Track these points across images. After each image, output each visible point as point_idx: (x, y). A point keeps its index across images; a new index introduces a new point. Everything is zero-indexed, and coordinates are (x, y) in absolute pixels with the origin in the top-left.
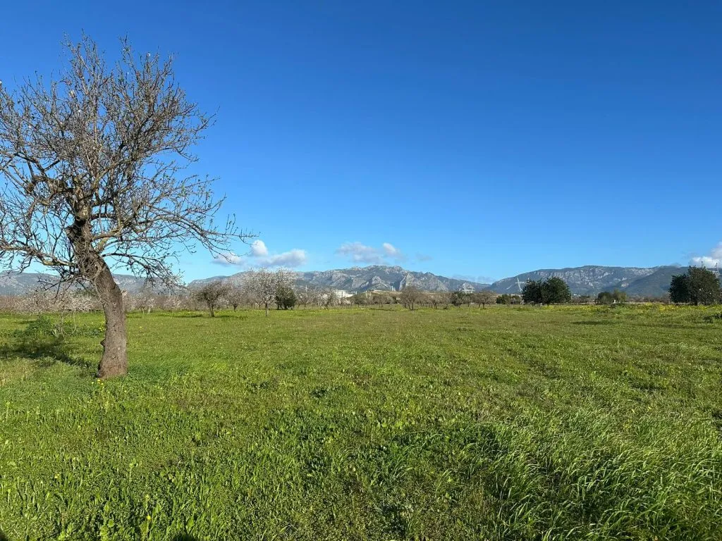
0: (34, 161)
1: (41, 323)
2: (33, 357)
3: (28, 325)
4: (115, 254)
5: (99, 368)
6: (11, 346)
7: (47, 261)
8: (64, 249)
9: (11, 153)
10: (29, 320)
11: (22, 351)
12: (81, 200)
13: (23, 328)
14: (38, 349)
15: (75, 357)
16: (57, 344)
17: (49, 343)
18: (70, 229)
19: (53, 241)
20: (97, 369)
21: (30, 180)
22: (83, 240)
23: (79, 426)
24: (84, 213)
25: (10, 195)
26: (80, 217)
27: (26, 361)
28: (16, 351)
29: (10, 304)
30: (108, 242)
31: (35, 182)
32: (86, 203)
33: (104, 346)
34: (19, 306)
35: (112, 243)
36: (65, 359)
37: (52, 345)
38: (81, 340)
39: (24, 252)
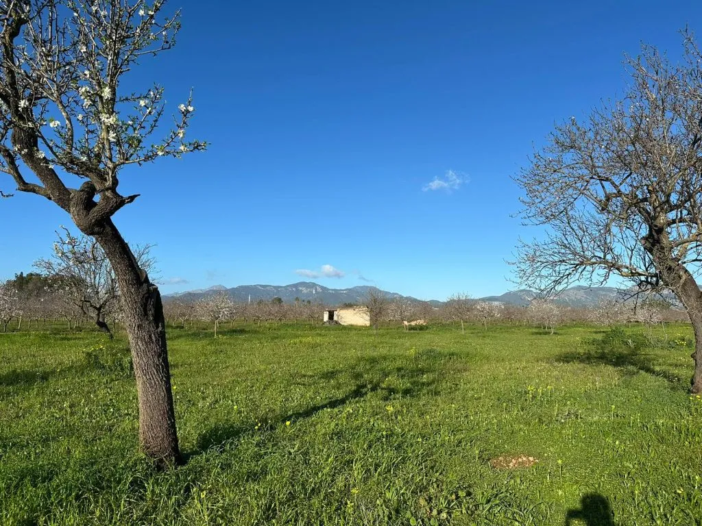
0: (607, 180)
1: (615, 333)
2: (616, 364)
3: (605, 334)
4: (696, 260)
5: (692, 383)
6: (593, 353)
7: (625, 273)
8: (638, 260)
9: (587, 178)
10: (602, 330)
11: (603, 358)
12: (657, 207)
13: (600, 337)
14: (618, 358)
15: (657, 368)
16: (634, 353)
17: (625, 352)
18: (645, 239)
19: (630, 253)
20: (689, 384)
21: (604, 199)
22: (663, 248)
23: (687, 443)
24: (662, 220)
25: (588, 215)
26: (658, 225)
27: (610, 368)
28: (599, 358)
29: (583, 315)
30: (689, 248)
31: (608, 198)
32: (662, 209)
33: (696, 360)
34: (592, 316)
35: (692, 248)
36: (648, 370)
37: (629, 355)
38: (659, 352)
39: (604, 265)
